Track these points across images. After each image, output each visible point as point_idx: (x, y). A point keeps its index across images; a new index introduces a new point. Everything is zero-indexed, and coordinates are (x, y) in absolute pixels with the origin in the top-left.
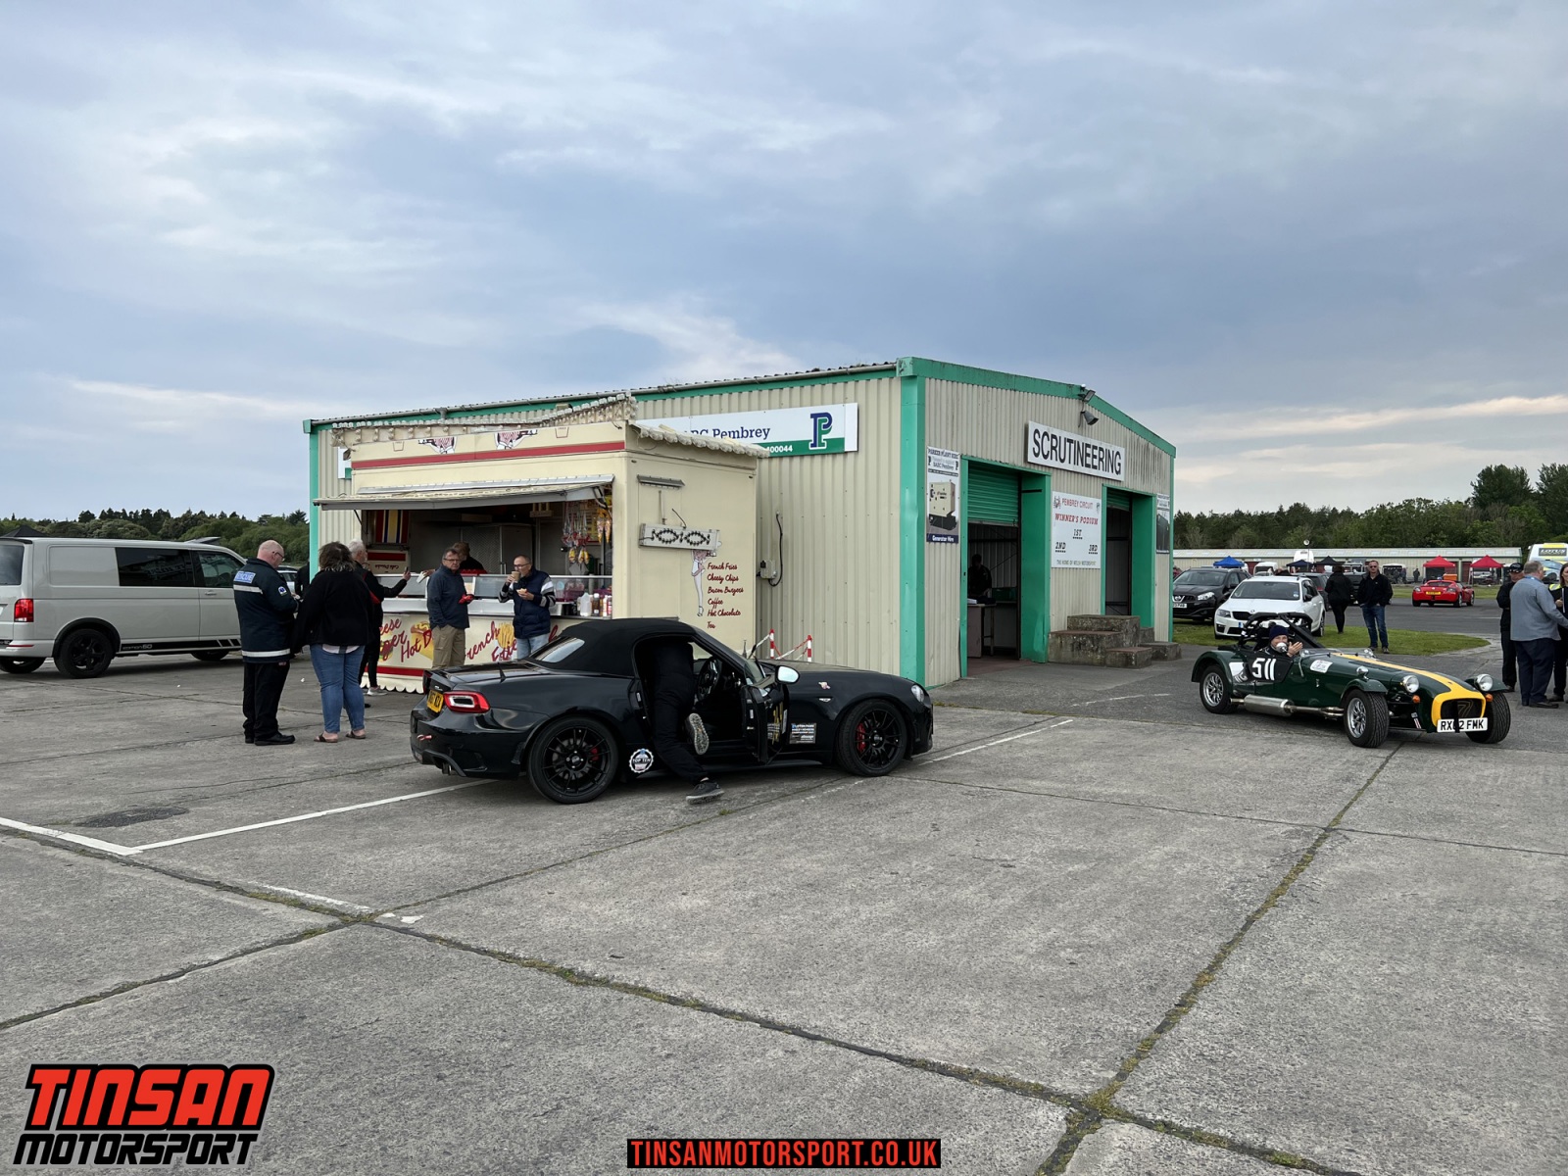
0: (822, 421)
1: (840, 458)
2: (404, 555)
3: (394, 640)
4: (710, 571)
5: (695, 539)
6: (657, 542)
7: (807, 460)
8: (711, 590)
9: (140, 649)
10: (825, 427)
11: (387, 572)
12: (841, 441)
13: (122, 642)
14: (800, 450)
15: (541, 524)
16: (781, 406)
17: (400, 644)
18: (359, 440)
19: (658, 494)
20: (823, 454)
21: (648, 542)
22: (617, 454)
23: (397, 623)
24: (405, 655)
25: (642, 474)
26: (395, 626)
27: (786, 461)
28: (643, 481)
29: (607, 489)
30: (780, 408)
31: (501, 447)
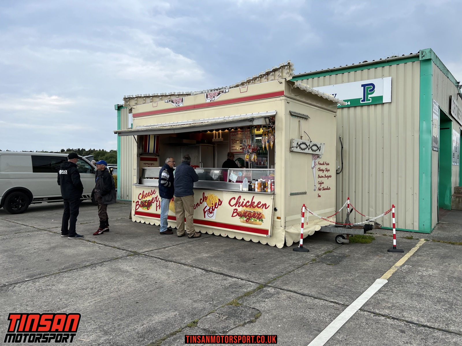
0: (369, 88)
1: (379, 107)
2: (157, 158)
3: (152, 200)
4: (319, 166)
5: (315, 148)
6: (298, 150)
7: (358, 109)
8: (319, 177)
9: (42, 200)
10: (370, 91)
11: (149, 167)
12: (381, 98)
13: (34, 197)
14: (355, 104)
15: (218, 145)
16: (343, 82)
17: (155, 202)
18: (136, 103)
19: (298, 122)
20: (368, 105)
21: (295, 149)
22: (279, 99)
23: (154, 192)
24: (158, 208)
25: (292, 110)
26: (153, 193)
27: (345, 110)
28: (292, 114)
29: (272, 119)
30: (342, 83)
31: (208, 101)
